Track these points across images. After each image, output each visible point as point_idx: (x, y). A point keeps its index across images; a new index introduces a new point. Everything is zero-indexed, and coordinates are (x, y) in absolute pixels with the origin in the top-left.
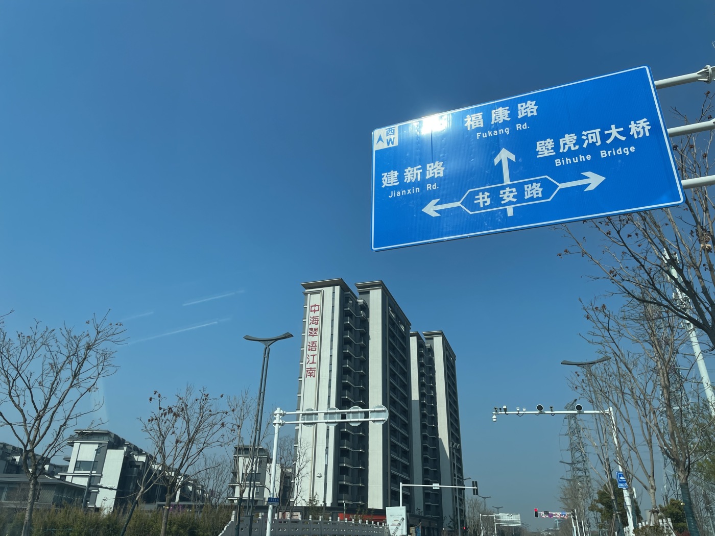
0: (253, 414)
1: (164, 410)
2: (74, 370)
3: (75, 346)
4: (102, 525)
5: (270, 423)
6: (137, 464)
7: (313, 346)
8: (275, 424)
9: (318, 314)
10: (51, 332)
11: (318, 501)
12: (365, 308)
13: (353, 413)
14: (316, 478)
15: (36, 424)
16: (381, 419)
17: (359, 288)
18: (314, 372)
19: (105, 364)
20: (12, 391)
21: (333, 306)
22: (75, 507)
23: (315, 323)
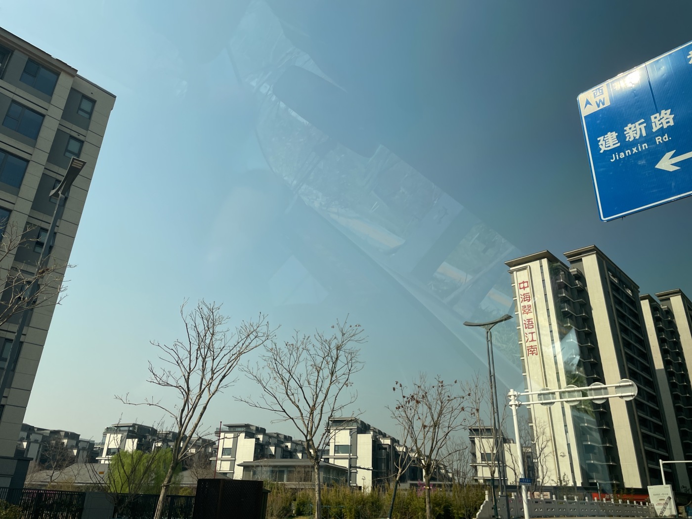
0: (487, 396)
1: (408, 398)
2: (330, 368)
3: (328, 348)
4: (367, 502)
5: (507, 405)
6: (384, 446)
7: (529, 324)
8: (511, 405)
9: (528, 290)
10: (308, 339)
11: (568, 481)
12: (580, 277)
13: (594, 389)
14: (559, 458)
15: (311, 417)
16: (630, 394)
17: (569, 257)
18: (535, 349)
19: (353, 361)
20: (288, 391)
21: (543, 281)
22: (343, 486)
23: (527, 300)
